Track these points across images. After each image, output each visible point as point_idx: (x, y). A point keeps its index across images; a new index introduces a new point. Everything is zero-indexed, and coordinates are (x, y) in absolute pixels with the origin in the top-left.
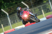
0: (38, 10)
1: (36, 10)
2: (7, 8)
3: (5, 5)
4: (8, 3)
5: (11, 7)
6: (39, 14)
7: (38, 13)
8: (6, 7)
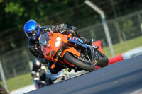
0: (130, 23)
1: (125, 25)
2: (46, 18)
3: (42, 8)
4: (49, 4)
5: (58, 14)
6: (133, 35)
7: (131, 32)
8: (42, 14)
